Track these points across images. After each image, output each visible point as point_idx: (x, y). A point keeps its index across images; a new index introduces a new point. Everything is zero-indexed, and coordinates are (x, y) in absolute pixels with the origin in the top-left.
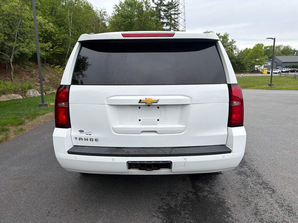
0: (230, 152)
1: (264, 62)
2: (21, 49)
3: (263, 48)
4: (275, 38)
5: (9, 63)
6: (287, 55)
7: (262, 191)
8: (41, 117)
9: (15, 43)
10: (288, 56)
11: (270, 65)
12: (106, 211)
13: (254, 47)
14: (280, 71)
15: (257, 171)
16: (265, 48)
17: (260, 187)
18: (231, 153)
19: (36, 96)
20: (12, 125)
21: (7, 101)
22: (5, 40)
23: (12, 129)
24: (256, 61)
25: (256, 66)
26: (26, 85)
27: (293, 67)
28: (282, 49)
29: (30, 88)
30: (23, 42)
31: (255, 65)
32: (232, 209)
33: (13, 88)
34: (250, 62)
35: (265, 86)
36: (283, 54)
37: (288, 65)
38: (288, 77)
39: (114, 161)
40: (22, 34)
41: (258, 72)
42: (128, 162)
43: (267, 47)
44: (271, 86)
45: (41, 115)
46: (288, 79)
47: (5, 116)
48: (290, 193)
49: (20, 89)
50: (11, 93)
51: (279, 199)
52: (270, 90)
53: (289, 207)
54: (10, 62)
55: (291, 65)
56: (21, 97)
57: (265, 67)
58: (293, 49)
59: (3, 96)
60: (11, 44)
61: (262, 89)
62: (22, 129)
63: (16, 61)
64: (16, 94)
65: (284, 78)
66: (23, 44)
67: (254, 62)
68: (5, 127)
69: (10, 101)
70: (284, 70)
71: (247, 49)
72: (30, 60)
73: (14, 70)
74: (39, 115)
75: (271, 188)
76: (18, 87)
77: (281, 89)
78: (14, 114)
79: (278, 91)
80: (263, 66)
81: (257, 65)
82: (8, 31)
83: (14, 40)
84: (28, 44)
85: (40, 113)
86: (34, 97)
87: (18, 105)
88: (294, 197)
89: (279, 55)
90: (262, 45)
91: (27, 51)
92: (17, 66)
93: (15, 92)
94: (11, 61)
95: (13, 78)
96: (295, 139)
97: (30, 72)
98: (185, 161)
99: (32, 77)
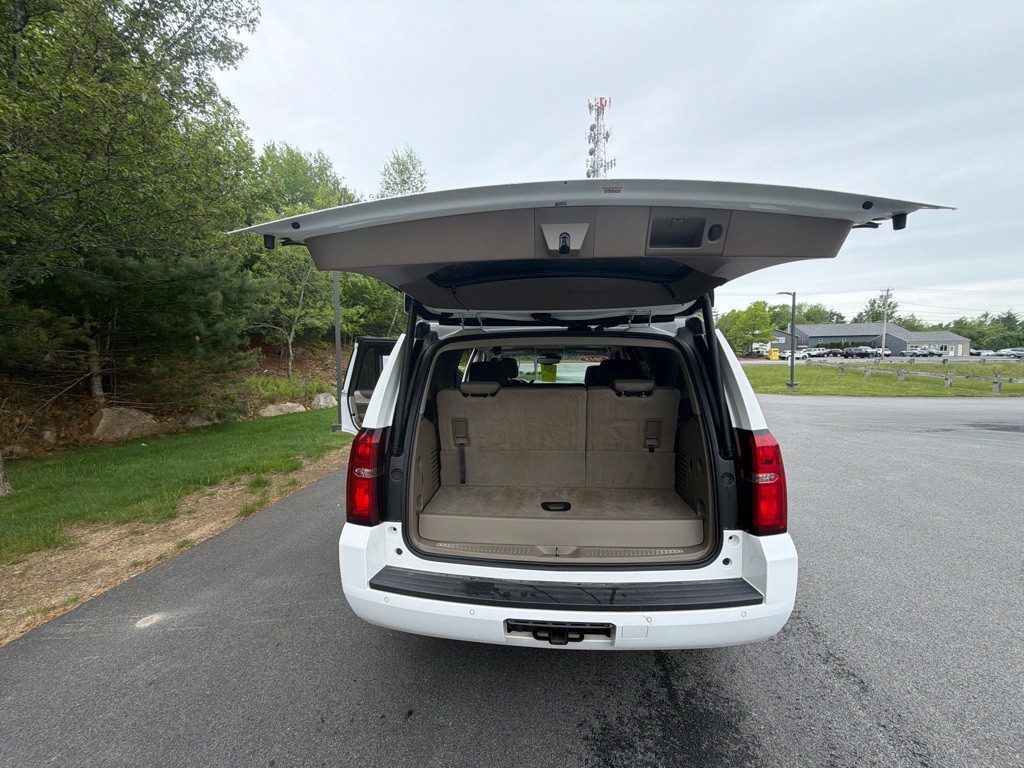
0: (759, 601)
1: (773, 337)
2: (308, 320)
3: (767, 309)
4: (794, 294)
5: (287, 345)
6: (817, 323)
7: (832, 681)
8: (334, 453)
9: (298, 310)
10: (820, 325)
11: (784, 342)
12: (453, 725)
13: (749, 309)
14: (806, 354)
15: (806, 618)
16: (771, 309)
17: (824, 667)
18: (763, 604)
19: (331, 406)
20: (278, 470)
21: (277, 417)
22: (282, 304)
23: (277, 480)
24: (753, 335)
25: (755, 345)
26: (314, 384)
27: (832, 346)
28: (806, 311)
29: (320, 391)
30: (312, 307)
31: (752, 342)
32: (766, 742)
33: (289, 391)
34: (742, 338)
35: (779, 387)
36: (808, 320)
37: (821, 342)
38: (827, 369)
39: (473, 617)
40: (312, 292)
41: (759, 355)
42: (507, 621)
43: (775, 307)
44: (791, 387)
45: (334, 448)
46: (827, 373)
47: (267, 450)
48: (908, 696)
49: (303, 394)
50: (285, 401)
51: (884, 714)
52: (792, 394)
53: (918, 743)
54: (287, 343)
55: (829, 342)
56: (302, 409)
57: (773, 346)
58: (828, 310)
59: (271, 407)
60: (291, 311)
61: (774, 393)
62: (294, 482)
63: (299, 340)
64: (294, 402)
65: (817, 369)
66: (312, 311)
67: (751, 337)
68: (264, 476)
69: (281, 416)
70: (813, 353)
71: (734, 311)
72: (324, 338)
73: (295, 357)
74: (330, 448)
75: (854, 675)
76: (297, 390)
77: (814, 394)
78: (284, 446)
79: (806, 397)
80: (769, 345)
81: (757, 342)
82: (287, 287)
83: (298, 304)
84: (321, 309)
85: (333, 444)
86: (327, 408)
87: (294, 426)
88: (924, 708)
89: (801, 322)
90: (766, 304)
91: (318, 323)
92: (301, 350)
93: (293, 399)
94: (290, 341)
95: (290, 373)
96: (878, 525)
97: (322, 360)
98: (648, 624)
99: (325, 370)
